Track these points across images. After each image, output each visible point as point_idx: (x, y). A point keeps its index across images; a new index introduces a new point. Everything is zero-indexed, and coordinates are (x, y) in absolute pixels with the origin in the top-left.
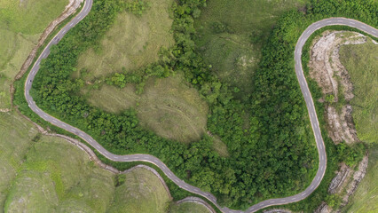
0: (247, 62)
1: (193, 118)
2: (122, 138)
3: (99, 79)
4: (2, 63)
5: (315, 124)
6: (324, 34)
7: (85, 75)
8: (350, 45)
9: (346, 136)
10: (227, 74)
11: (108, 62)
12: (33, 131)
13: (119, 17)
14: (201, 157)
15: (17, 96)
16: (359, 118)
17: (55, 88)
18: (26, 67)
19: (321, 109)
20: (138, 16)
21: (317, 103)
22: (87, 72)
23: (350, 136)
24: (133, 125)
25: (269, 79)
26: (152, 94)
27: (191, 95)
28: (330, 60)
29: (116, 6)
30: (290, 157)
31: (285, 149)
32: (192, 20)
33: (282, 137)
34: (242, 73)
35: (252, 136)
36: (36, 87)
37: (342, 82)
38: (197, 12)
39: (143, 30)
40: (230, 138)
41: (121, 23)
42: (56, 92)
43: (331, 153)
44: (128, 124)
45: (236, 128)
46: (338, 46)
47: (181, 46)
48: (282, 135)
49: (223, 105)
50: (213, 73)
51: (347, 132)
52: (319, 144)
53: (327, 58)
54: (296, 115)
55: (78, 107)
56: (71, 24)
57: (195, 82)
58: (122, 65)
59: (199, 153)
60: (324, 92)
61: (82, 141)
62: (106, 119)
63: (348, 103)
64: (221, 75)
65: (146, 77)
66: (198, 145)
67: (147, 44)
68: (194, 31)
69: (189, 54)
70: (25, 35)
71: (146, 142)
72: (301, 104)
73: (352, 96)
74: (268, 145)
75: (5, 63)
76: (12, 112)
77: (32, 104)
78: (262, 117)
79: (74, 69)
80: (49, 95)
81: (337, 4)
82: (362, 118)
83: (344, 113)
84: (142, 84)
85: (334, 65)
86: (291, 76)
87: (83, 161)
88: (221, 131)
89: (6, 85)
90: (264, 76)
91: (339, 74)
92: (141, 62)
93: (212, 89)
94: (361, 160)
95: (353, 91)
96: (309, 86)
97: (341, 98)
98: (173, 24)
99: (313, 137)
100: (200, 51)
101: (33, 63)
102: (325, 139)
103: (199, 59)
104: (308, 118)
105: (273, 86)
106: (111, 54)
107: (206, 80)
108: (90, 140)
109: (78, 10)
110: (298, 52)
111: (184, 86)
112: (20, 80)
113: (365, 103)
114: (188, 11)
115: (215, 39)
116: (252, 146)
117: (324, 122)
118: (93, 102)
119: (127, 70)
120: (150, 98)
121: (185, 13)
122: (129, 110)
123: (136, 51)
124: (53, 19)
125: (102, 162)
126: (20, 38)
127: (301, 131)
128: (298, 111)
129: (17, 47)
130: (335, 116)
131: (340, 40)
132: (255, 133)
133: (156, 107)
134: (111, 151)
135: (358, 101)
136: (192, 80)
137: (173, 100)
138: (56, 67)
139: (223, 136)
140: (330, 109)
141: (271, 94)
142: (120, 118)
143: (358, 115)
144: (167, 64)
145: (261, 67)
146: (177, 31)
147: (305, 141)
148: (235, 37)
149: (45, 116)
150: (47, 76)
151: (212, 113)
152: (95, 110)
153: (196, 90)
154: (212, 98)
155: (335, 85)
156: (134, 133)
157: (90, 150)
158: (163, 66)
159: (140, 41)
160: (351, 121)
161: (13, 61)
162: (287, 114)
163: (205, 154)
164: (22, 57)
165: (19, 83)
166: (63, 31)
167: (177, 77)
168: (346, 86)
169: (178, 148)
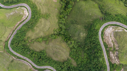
0: (83, 35)
1: (65, 53)
2: (41, 61)
3: (33, 40)
4: (1, 36)
5: (106, 57)
6: (108, 27)
7: (28, 39)
8: (117, 32)
9: (116, 61)
10: (76, 38)
11: (36, 34)
12: (11, 59)
13: (40, 20)
14: (67, 67)
15: (6, 47)
16: (120, 56)
17: (18, 44)
18: (9, 37)
19: (108, 52)
20: (46, 19)
21: (106, 50)
22: (29, 38)
23: (118, 62)
24: (45, 56)
25: (90, 41)
26: (51, 44)
27: (64, 45)
28: (111, 36)
29: (39, 17)
30: (97, 68)
31: (96, 65)
32: (65, 20)
33: (95, 61)
34: (81, 38)
35: (85, 60)
36: (12, 44)
37: (115, 44)
38: (66, 17)
39: (48, 24)
40: (77, 60)
41: (41, 22)
42: (19, 46)
43: (111, 67)
44: (43, 55)
45: (79, 56)
46: (113, 32)
47: (61, 28)
48: (94, 60)
49: (75, 48)
50: (71, 37)
51: (117, 60)
52: (107, 63)
53: (110, 35)
54: (99, 54)
55: (26, 50)
56: (24, 23)
57: (65, 40)
58: (41, 35)
59: (67, 66)
60: (109, 46)
61: (27, 62)
62: (35, 54)
63: (117, 51)
64: (74, 38)
65: (49, 39)
66: (67, 63)
67: (49, 28)
68: (65, 23)
69: (63, 31)
70: (8, 27)
71: (49, 62)
72: (101, 50)
73: (118, 49)
74: (90, 63)
75: (2, 37)
76: (4, 52)
77: (11, 49)
78: (88, 53)
79: (25, 37)
80: (17, 46)
81: (113, 17)
82: (122, 56)
83: (116, 54)
84: (48, 41)
85: (112, 38)
86: (98, 41)
87: (28, 69)
88: (74, 57)
89: (2, 43)
90: (89, 40)
91: (114, 41)
92: (47, 33)
93: (71, 43)
94: (121, 69)
95: (118, 47)
96: (104, 44)
97: (114, 49)
98: (58, 21)
99: (105, 61)
100: (67, 29)
101: (11, 36)
102: (109, 62)
103: (67, 33)
104: (103, 55)
105: (92, 44)
106: (37, 32)
107: (69, 40)
108: (30, 61)
109: (26, 18)
110: (100, 33)
111: (62, 42)
112: (7, 41)
113: (123, 51)
114: (63, 16)
115: (72, 26)
116: (85, 63)
117: (109, 56)
118: (31, 48)
119: (43, 36)
120: (50, 46)
121: (62, 17)
122: (43, 51)
123: (46, 30)
124: (18, 21)
125: (34, 69)
126: (7, 28)
127: (101, 60)
128: (100, 53)
129: (6, 31)
130: (113, 55)
131: (114, 29)
132: (85, 58)
133: (52, 49)
134: (37, 65)
135: (120, 51)
136: (64, 39)
137: (58, 47)
138: (19, 37)
139: (75, 59)
140: (111, 52)
141: (91, 46)
142: (40, 54)
143: (120, 55)
144: (56, 34)
145: (88, 37)
146: (59, 23)
147: (102, 63)
148: (79, 26)
149: (15, 53)
150: (16, 40)
151: (71, 51)
152: (32, 51)
153: (66, 43)
154: (71, 46)
155: (112, 45)
156: (45, 59)
157: (30, 65)
158: (55, 35)
159: (47, 27)
160: (118, 57)
161: (5, 36)
162: (96, 54)
163: (69, 66)
164: (8, 34)
165: (6, 42)
166: (21, 25)
167: (59, 38)
168: (116, 45)
169: (60, 64)
